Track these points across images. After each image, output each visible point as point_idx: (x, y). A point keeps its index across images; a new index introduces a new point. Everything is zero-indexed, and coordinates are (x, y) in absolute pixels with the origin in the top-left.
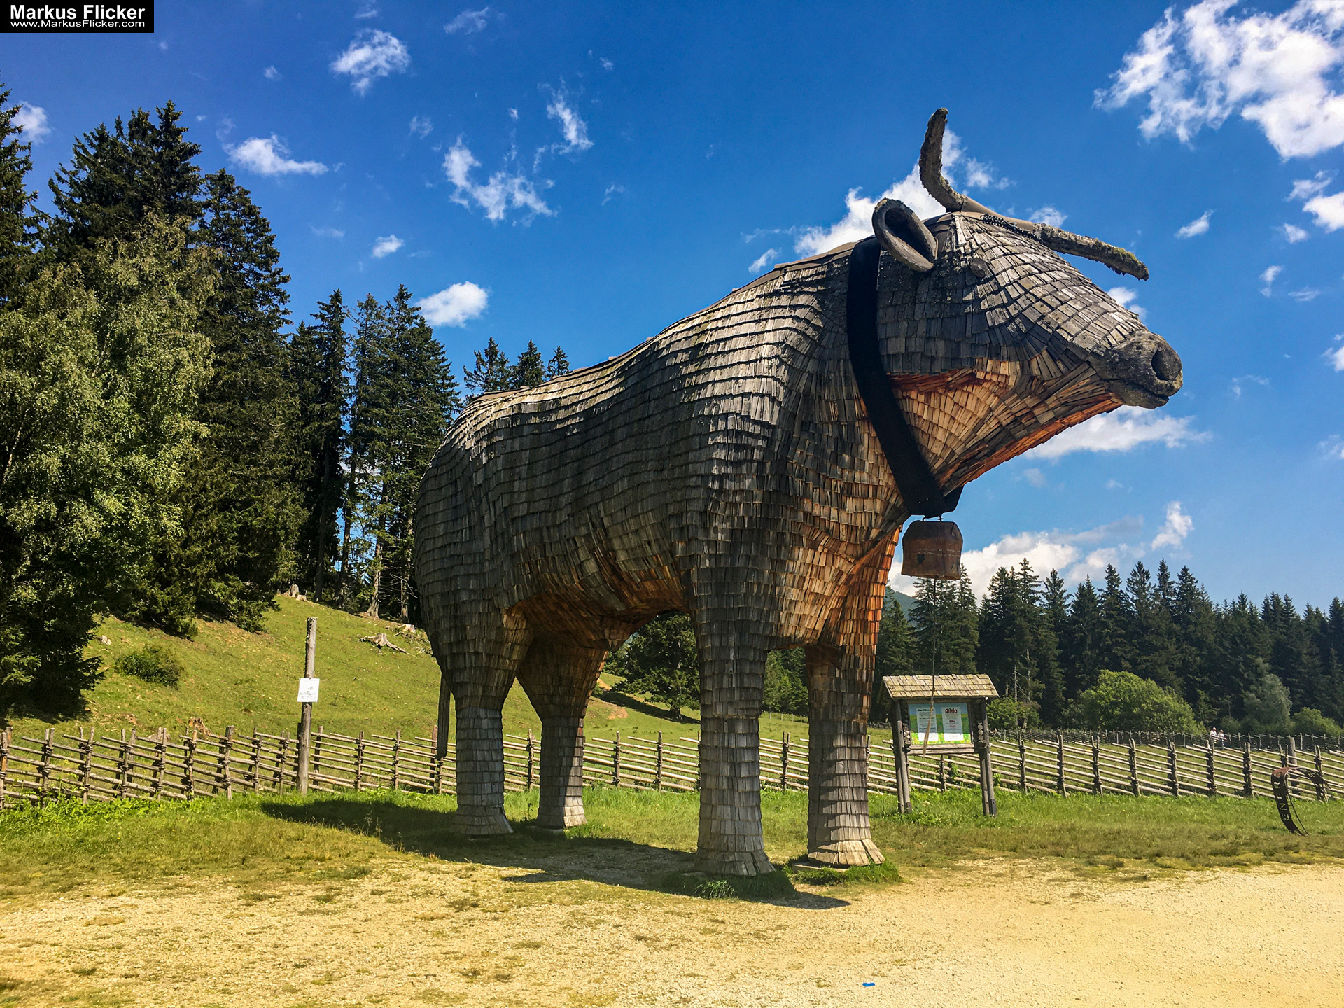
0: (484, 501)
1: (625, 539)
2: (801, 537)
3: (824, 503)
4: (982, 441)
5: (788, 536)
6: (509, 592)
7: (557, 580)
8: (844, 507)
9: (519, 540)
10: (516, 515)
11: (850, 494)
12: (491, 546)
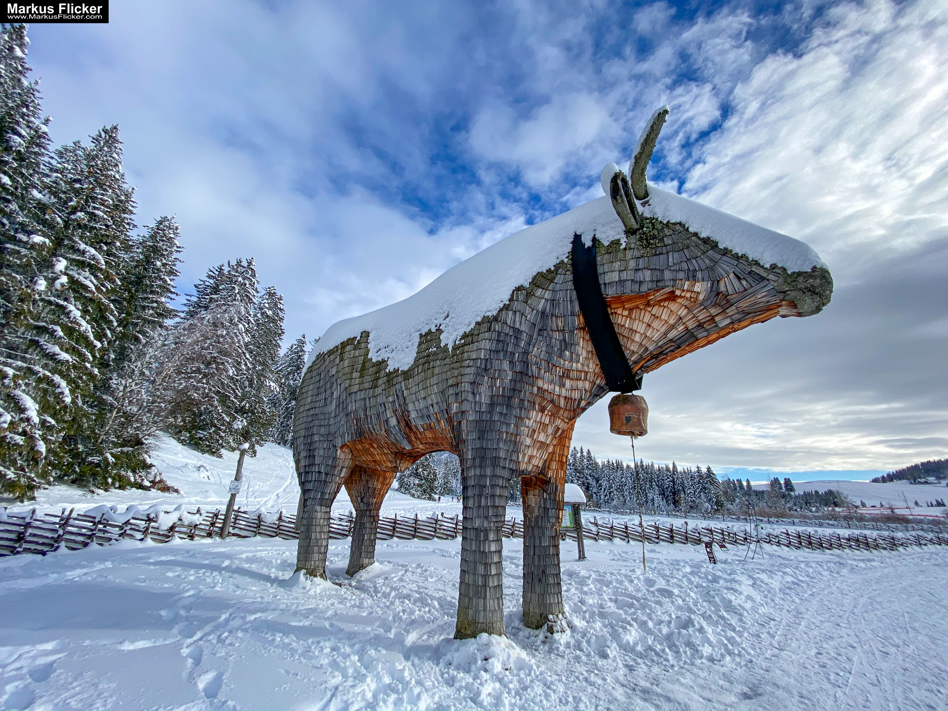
0: (335, 384)
1: (416, 403)
2: (534, 403)
3: (552, 382)
4: (671, 340)
5: (526, 402)
6: (343, 436)
7: (372, 429)
8: (564, 385)
9: (352, 405)
10: (352, 391)
11: (568, 377)
12: (336, 409)
